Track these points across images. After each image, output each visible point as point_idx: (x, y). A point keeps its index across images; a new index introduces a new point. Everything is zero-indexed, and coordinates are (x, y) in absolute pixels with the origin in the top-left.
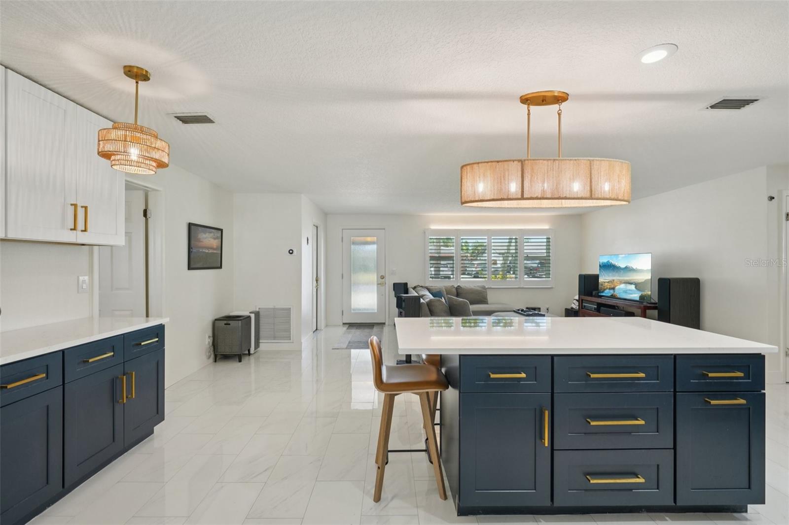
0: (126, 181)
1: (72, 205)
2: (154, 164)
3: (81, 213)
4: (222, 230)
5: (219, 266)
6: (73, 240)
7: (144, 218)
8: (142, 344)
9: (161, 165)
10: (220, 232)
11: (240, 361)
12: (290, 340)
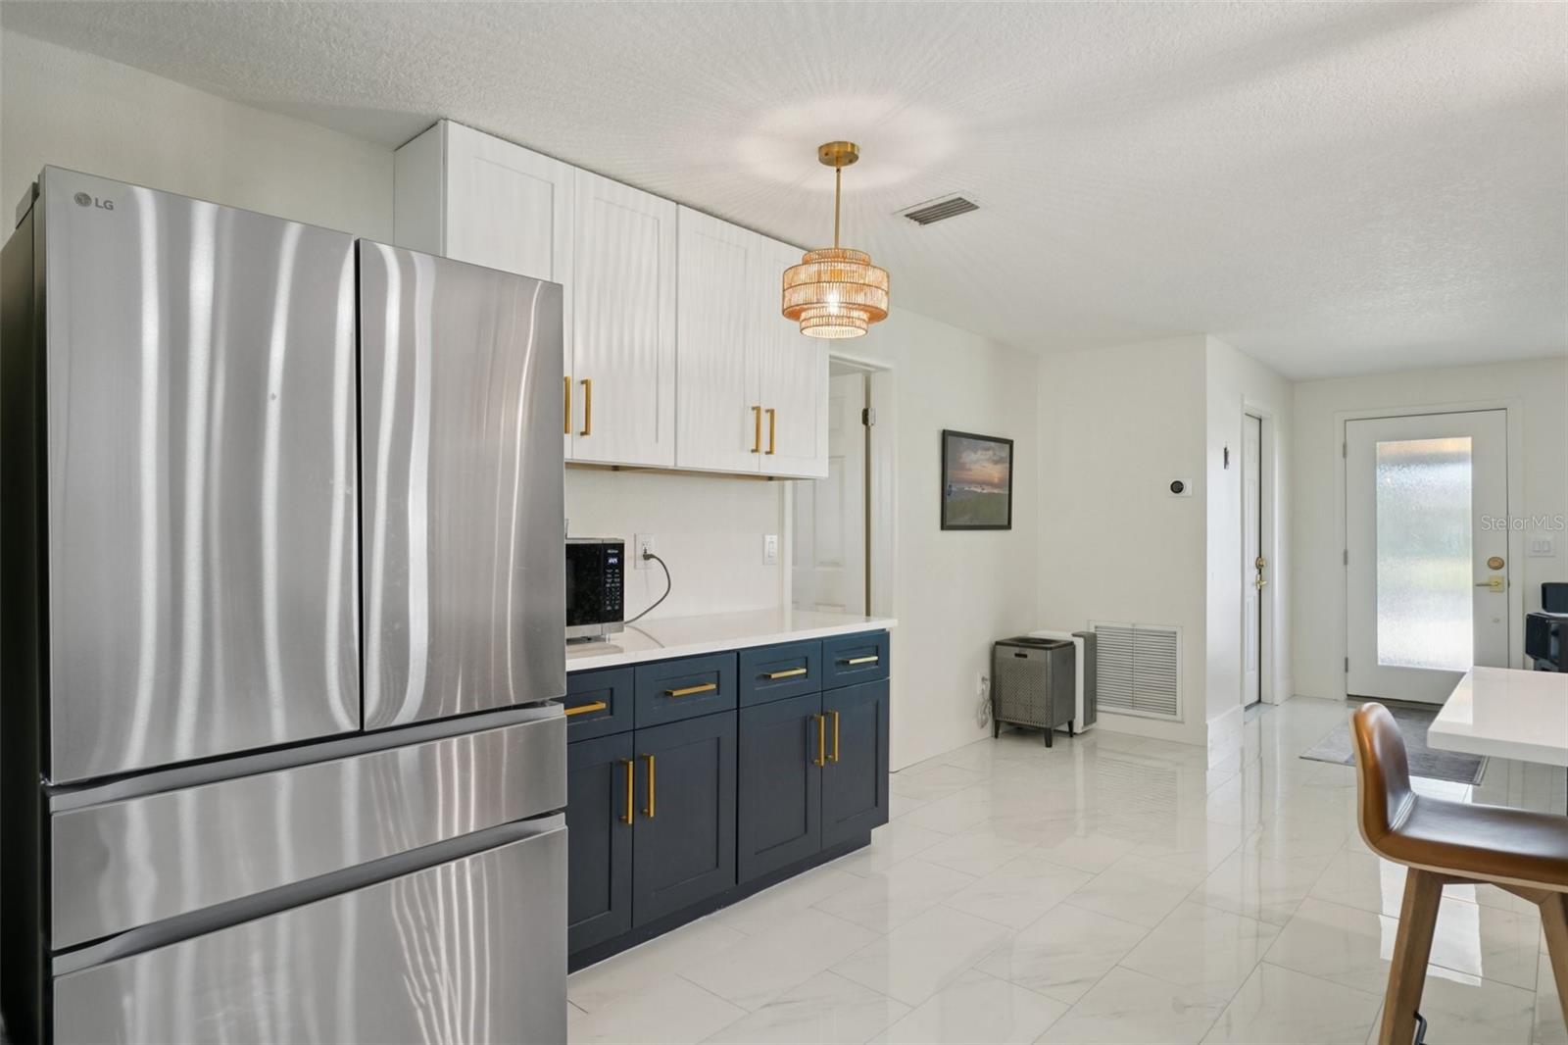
0: (831, 357)
1: (753, 408)
2: (865, 316)
3: (765, 418)
4: (1010, 443)
5: (1006, 523)
6: (754, 470)
7: (864, 426)
8: (852, 662)
9: (876, 315)
10: (1008, 446)
11: (1049, 745)
12: (1175, 713)
